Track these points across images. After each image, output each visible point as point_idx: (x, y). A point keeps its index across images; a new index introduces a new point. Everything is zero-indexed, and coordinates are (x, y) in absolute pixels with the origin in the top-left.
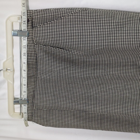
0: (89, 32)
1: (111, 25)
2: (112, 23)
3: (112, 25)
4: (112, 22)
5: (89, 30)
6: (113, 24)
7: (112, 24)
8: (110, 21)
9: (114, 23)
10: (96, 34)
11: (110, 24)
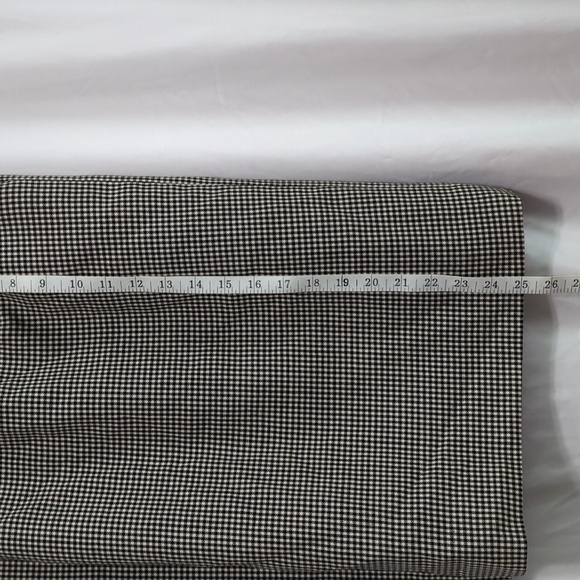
0: (15, 254)
1: (86, 226)
2: (92, 220)
3: (92, 225)
4: (89, 217)
5: (15, 248)
6: (95, 223)
7: (89, 223)
8: (82, 212)
9: (98, 220)
10: (40, 259)
11: (83, 223)
